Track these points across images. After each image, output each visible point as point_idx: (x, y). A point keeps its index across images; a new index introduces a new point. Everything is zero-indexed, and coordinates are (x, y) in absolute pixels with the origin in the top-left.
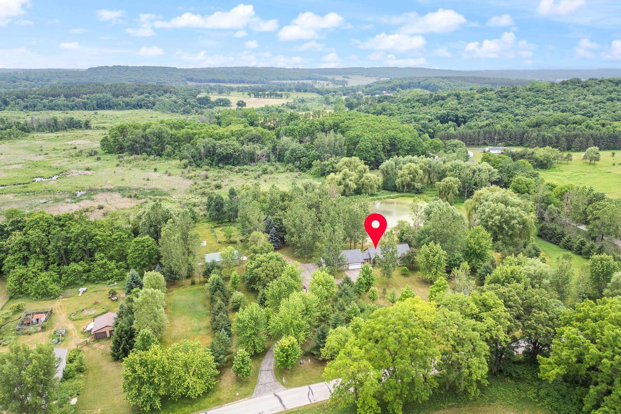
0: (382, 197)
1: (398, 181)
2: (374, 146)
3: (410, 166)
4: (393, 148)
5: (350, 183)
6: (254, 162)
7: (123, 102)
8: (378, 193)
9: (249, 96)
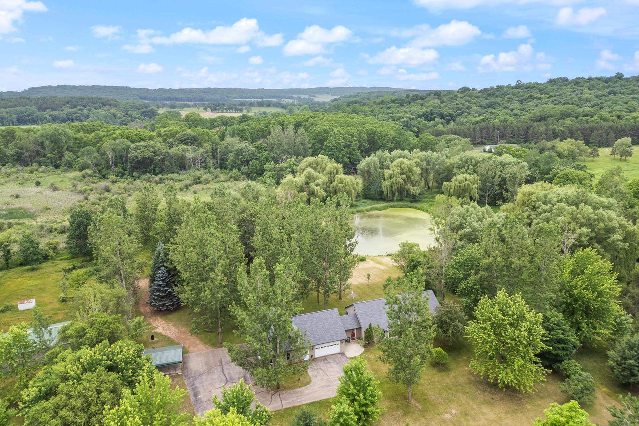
0: (363, 208)
1: (386, 184)
2: (348, 143)
3: (402, 163)
4: (372, 144)
5: (316, 188)
6: (185, 169)
7: (50, 116)
8: (358, 203)
9: (204, 111)
